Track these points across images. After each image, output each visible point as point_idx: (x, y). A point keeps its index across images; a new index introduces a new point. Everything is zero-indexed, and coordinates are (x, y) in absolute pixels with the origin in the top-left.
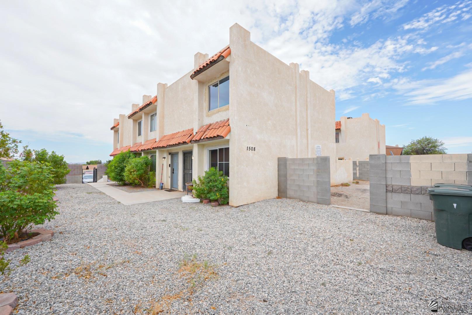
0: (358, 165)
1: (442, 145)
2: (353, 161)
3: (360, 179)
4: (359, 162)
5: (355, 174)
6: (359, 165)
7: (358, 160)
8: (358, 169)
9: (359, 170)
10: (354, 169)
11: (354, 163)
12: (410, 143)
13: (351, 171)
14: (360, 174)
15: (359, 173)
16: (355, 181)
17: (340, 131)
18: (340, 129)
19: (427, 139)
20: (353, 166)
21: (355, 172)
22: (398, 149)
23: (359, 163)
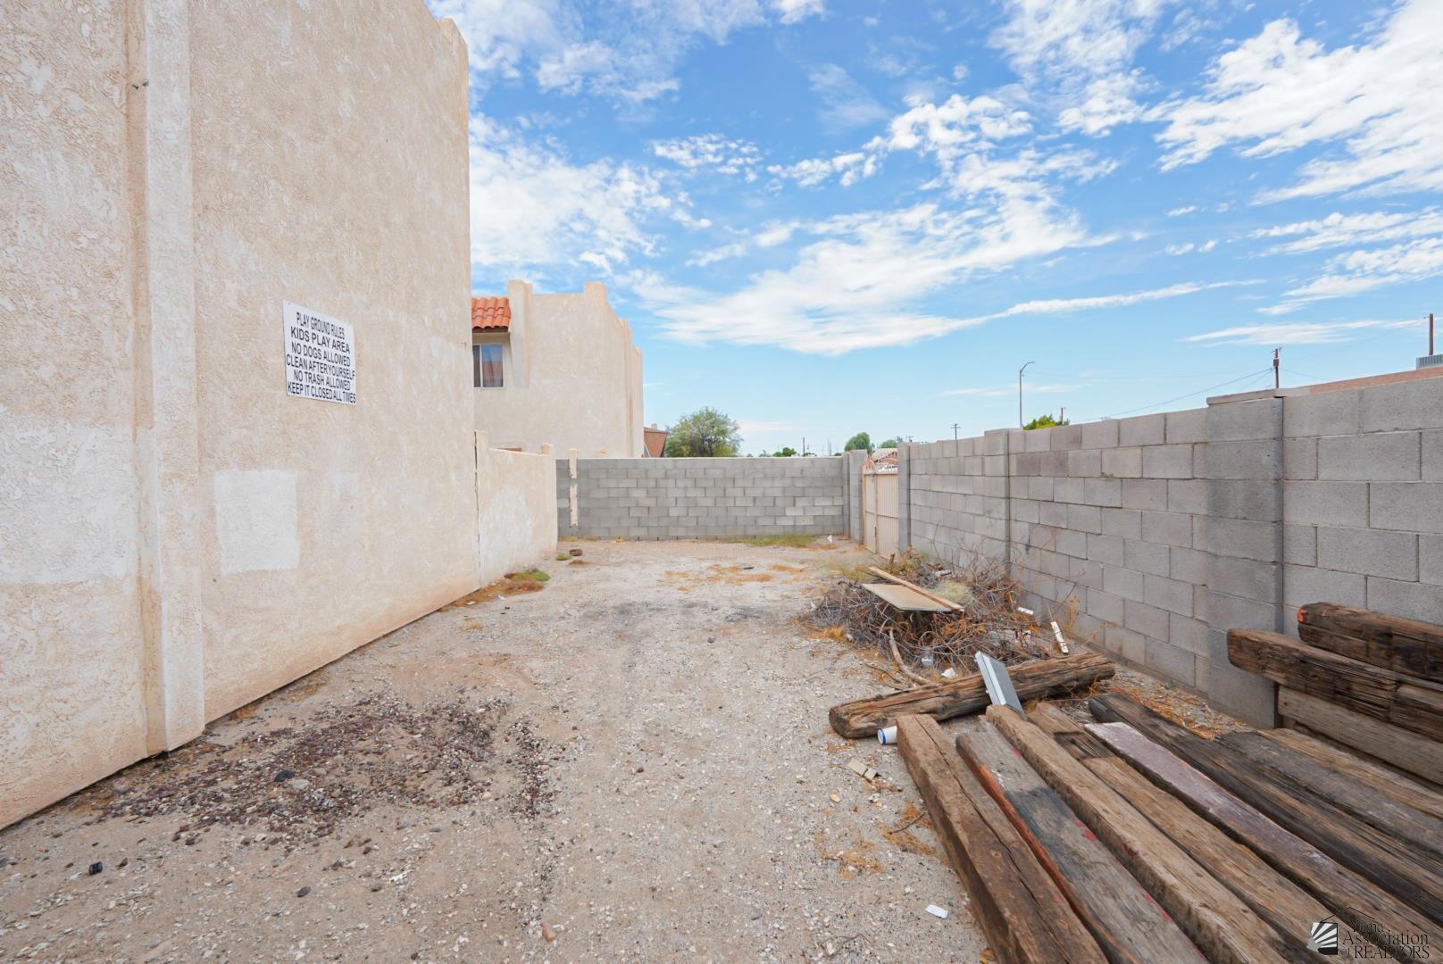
0: (574, 476)
1: (736, 429)
2: (558, 461)
3: (583, 533)
4: (578, 462)
5: (563, 514)
6: (578, 476)
7: (576, 454)
8: (574, 491)
9: (579, 496)
10: (563, 494)
11: (562, 468)
12: (678, 423)
13: (552, 505)
14: (583, 512)
15: (579, 508)
16: (567, 547)
17: (508, 338)
18: (506, 328)
19: (710, 415)
20: (558, 482)
21: (564, 504)
22: (657, 436)
23: (578, 469)
